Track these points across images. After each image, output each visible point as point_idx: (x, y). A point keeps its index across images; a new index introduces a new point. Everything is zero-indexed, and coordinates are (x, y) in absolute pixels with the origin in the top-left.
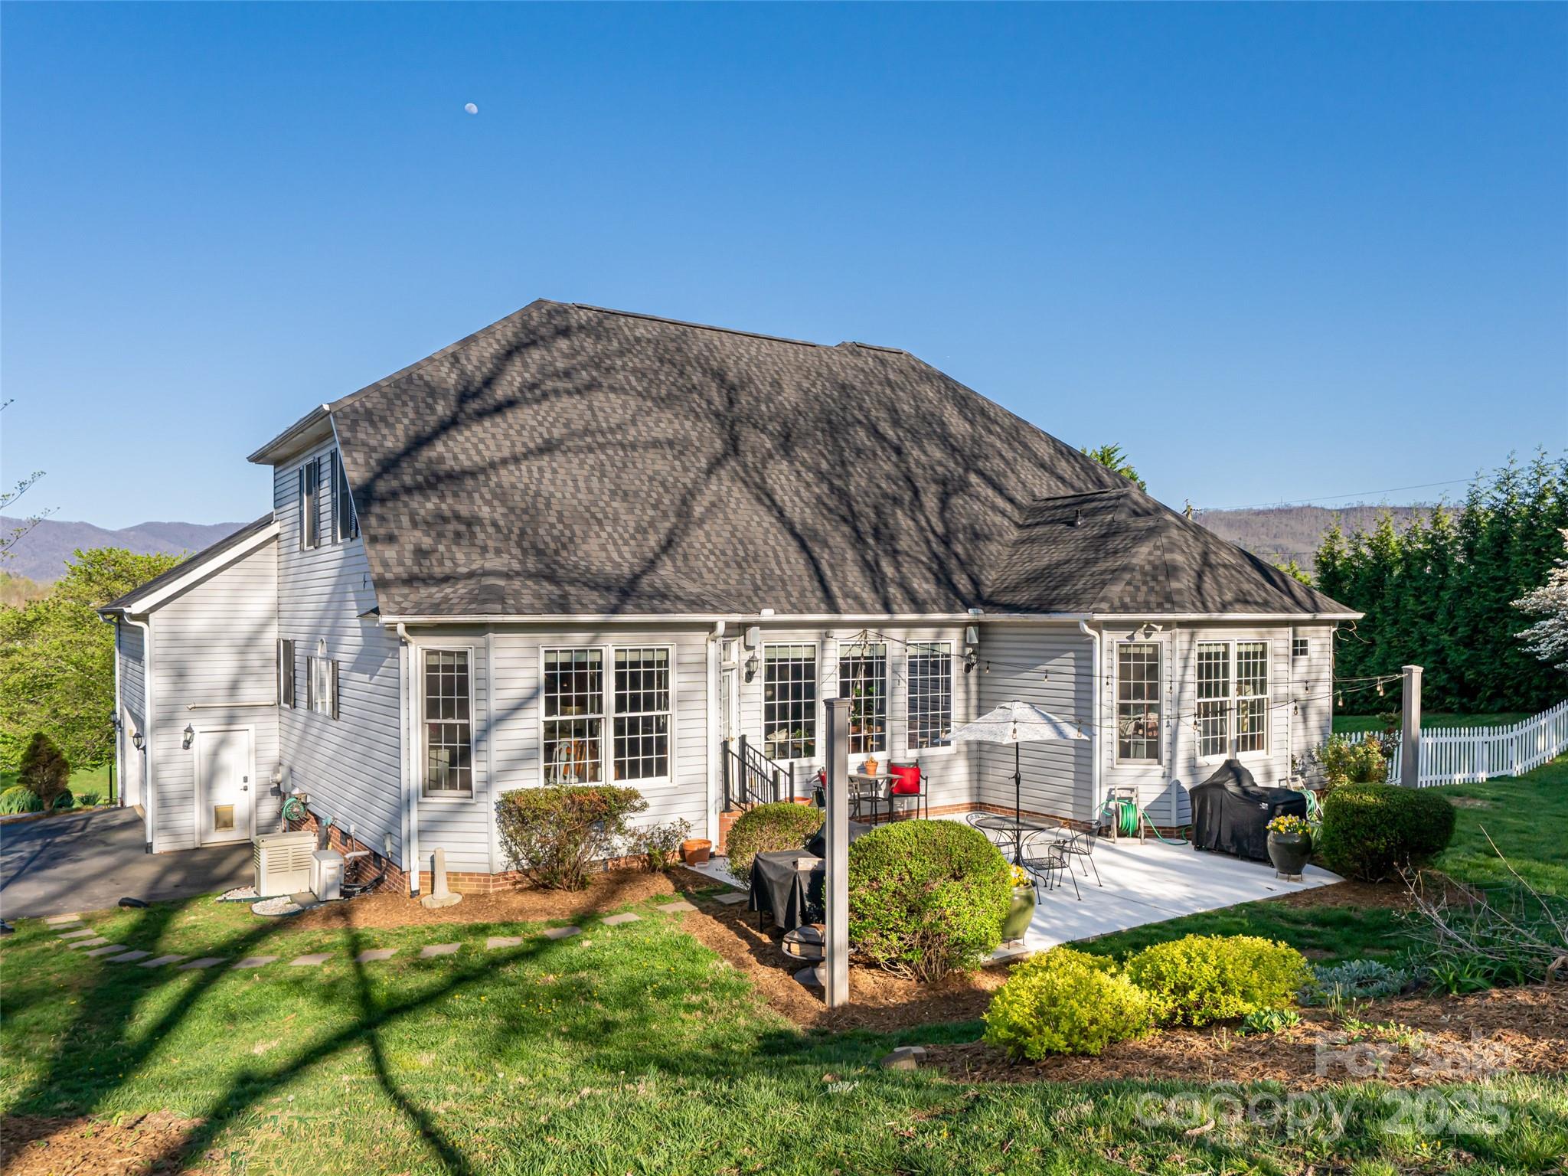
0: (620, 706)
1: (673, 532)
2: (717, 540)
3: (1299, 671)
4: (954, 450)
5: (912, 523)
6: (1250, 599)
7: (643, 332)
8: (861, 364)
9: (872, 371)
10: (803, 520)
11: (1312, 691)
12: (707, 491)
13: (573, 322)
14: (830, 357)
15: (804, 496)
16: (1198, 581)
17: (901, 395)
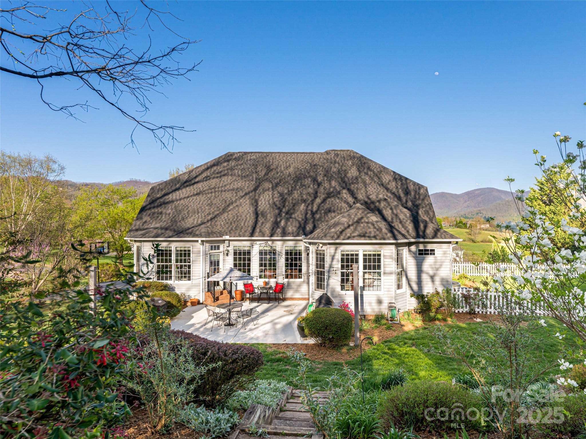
0: (177, 261)
1: (218, 214)
2: (230, 216)
3: (429, 261)
4: (344, 182)
5: (305, 208)
6: (367, 235)
7: (254, 157)
8: (328, 157)
9: (331, 158)
10: (264, 209)
11: (437, 269)
12: (238, 202)
13: (234, 157)
14: (317, 156)
15: (271, 201)
16: (346, 229)
17: (337, 165)
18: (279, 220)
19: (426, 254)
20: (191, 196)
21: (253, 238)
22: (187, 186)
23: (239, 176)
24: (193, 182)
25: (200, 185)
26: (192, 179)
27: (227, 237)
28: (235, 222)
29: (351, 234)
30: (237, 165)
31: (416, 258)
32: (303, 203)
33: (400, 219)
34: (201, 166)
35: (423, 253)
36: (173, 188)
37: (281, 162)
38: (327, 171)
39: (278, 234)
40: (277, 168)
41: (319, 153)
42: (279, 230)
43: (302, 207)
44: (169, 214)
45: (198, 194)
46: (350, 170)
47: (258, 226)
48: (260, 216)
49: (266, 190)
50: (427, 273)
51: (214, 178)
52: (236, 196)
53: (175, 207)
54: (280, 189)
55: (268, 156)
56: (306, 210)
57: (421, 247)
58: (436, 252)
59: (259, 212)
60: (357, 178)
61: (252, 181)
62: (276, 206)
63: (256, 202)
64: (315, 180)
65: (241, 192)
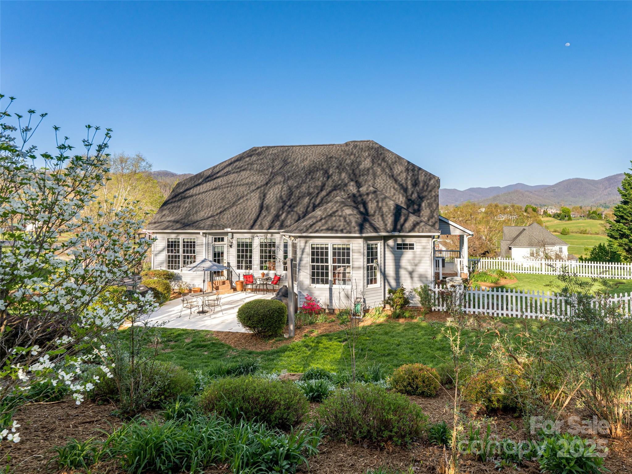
0: (184, 252)
1: (228, 208)
2: (238, 209)
3: (407, 256)
4: (354, 174)
5: (309, 201)
6: (336, 228)
7: (276, 151)
8: (347, 148)
9: (349, 150)
10: (271, 202)
11: (416, 265)
12: (249, 195)
13: (257, 152)
14: (336, 148)
15: (278, 195)
16: (317, 222)
17: (352, 157)
18: (281, 213)
19: (404, 248)
20: (209, 191)
21: (252, 231)
22: (208, 181)
23: (257, 170)
24: (214, 177)
25: (219, 180)
26: (215, 174)
27: (229, 230)
28: (240, 215)
29: (320, 227)
30: (258, 160)
31: (393, 252)
32: (308, 195)
33: (383, 212)
34: (225, 162)
35: (402, 247)
36: (196, 183)
37: (300, 156)
38: (341, 164)
39: (276, 227)
40: (294, 161)
41: (338, 145)
42: (278, 224)
43: (307, 200)
44: (186, 207)
45: (215, 189)
46: (364, 161)
47: (260, 219)
48: (265, 209)
49: (277, 184)
50: (406, 269)
51: (234, 173)
52: (249, 190)
53: (193, 201)
54: (290, 182)
55: (289, 149)
56: (310, 203)
57: (399, 241)
58: (415, 247)
59: (265, 206)
60: (368, 169)
61: (267, 175)
62: (282, 199)
63: (265, 196)
64: (326, 172)
65: (254, 186)
